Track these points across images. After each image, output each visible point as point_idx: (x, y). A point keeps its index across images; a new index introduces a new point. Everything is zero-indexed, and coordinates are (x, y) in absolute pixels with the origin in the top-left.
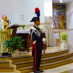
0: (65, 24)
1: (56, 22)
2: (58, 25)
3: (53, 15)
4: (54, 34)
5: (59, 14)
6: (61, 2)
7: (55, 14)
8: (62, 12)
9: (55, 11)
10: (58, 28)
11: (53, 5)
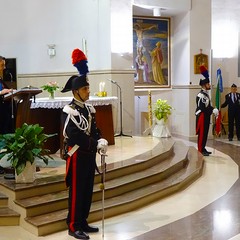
0: (165, 73)
1: (142, 67)
2: (147, 74)
3: (135, 48)
4: (136, 97)
5: (151, 44)
6: (156, 14)
7: (140, 45)
8: (159, 39)
9: (140, 36)
10: (148, 83)
11: (134, 20)
